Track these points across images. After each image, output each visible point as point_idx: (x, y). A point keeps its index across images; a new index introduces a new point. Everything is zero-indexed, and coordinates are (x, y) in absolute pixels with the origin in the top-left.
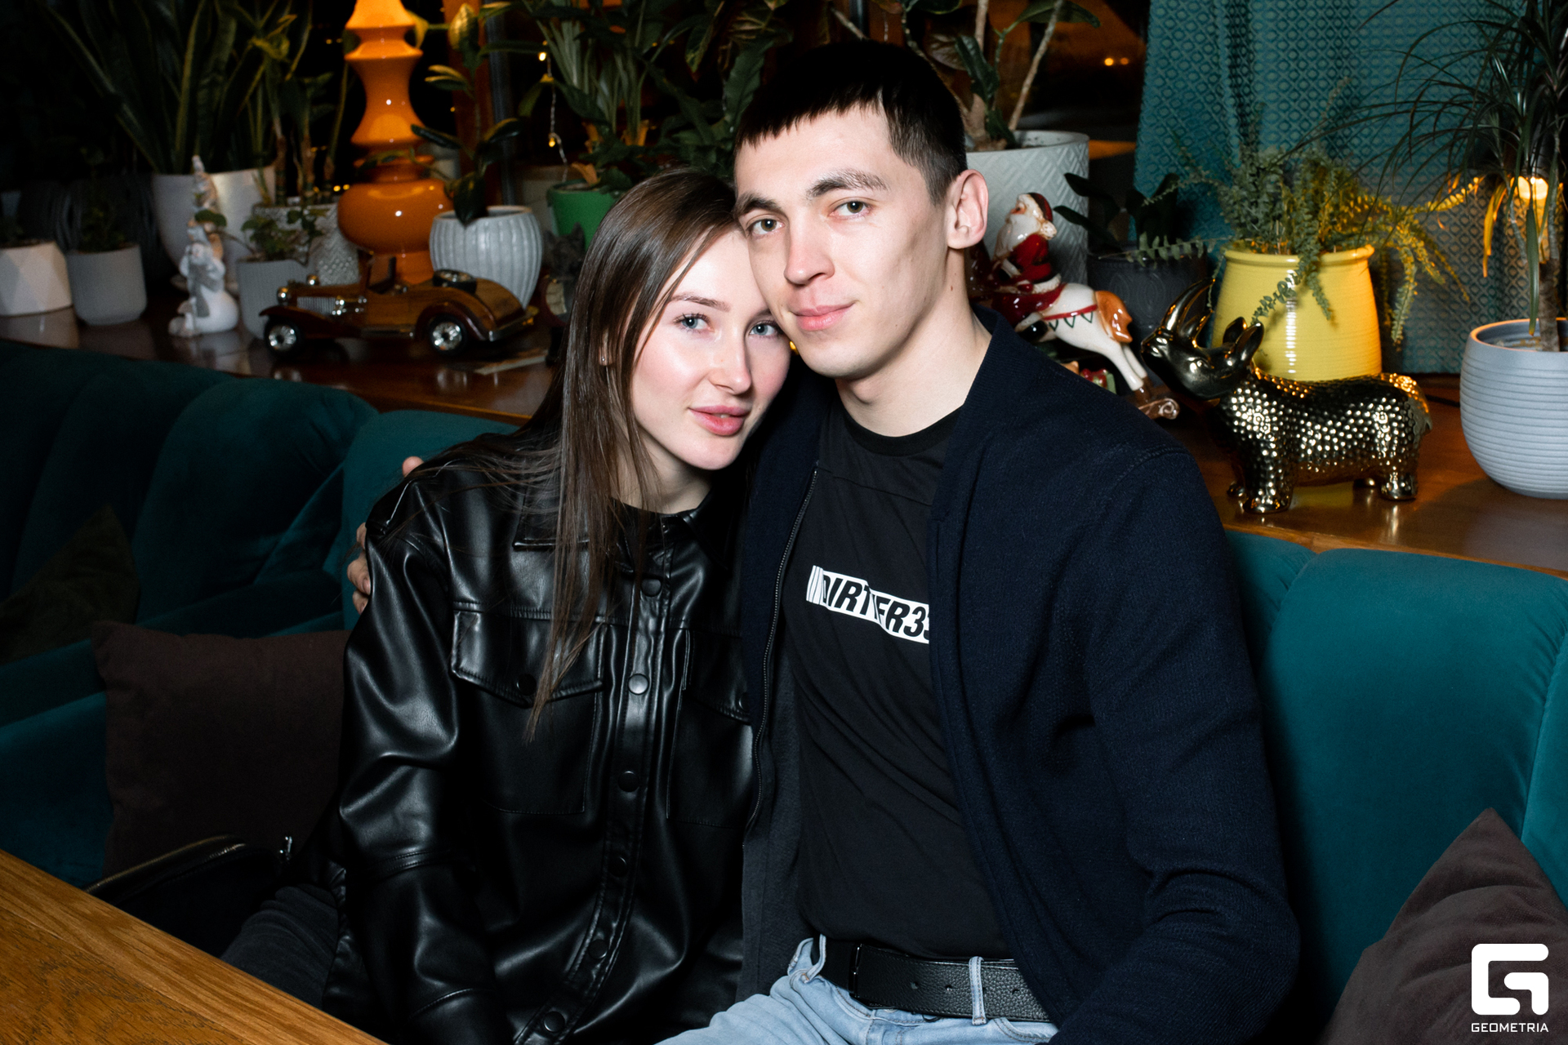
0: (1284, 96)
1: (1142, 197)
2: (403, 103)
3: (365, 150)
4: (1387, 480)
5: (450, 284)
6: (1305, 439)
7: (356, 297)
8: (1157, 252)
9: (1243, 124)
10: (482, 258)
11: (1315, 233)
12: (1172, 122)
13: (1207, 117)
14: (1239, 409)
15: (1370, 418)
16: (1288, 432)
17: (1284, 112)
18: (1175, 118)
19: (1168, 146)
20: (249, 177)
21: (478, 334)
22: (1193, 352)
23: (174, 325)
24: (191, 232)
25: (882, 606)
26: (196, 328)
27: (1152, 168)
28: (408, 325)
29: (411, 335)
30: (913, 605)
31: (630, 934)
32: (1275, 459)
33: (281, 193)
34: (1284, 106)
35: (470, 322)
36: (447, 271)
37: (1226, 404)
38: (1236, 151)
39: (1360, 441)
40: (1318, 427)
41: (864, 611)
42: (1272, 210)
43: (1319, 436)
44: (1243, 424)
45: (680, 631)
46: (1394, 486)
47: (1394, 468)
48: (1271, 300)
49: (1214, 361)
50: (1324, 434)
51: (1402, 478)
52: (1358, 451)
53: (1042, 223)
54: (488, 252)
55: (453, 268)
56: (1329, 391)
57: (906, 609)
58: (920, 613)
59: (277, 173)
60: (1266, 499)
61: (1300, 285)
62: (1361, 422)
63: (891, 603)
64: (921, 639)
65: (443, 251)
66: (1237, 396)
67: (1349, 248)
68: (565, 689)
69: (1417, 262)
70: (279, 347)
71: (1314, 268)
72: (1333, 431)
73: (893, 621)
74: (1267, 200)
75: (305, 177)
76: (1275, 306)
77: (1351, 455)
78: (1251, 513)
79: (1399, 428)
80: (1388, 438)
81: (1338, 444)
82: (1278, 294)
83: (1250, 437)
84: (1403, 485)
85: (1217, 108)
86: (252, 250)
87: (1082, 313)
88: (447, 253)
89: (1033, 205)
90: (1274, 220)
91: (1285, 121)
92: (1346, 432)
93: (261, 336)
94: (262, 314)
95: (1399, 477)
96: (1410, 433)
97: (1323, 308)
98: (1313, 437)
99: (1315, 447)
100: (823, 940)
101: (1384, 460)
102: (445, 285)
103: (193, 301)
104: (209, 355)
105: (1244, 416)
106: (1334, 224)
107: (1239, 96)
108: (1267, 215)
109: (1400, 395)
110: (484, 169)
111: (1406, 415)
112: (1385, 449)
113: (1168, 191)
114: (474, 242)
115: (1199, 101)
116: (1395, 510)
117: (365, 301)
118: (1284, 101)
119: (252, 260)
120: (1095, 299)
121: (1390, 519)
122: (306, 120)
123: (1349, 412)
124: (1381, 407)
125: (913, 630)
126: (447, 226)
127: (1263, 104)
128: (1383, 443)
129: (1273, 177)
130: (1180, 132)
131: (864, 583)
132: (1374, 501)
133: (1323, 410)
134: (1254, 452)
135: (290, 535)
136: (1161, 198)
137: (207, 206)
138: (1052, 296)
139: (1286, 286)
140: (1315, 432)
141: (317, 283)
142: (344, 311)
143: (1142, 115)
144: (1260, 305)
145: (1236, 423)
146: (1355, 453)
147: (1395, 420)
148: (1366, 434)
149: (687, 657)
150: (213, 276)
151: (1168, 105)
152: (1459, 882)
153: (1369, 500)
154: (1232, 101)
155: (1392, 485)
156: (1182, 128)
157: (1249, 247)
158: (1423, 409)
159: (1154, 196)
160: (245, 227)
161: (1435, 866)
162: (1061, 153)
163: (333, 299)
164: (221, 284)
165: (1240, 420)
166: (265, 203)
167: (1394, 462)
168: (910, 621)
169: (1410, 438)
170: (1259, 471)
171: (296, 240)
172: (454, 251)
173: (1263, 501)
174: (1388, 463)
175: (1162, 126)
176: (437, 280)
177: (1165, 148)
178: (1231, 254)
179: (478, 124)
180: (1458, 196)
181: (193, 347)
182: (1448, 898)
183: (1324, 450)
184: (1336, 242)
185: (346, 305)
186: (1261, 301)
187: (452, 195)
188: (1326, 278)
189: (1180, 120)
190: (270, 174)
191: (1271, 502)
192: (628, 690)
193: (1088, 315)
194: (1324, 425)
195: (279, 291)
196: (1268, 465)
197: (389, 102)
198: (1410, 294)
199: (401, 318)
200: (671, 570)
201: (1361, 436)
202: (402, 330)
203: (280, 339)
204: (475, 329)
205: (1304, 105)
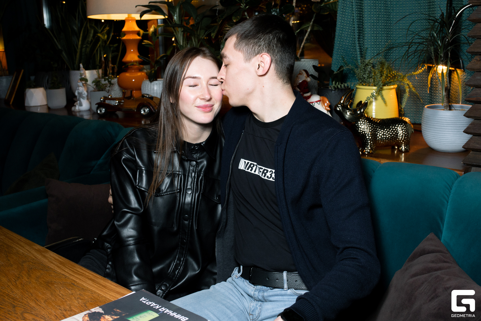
0: (373, 46)
1: (333, 72)
2: (136, 51)
3: (126, 63)
4: (401, 146)
5: (146, 97)
6: (379, 134)
7: (121, 100)
8: (337, 86)
9: (361, 54)
10: (155, 91)
11: (381, 80)
12: (342, 54)
13: (351, 53)
14: (361, 125)
15: (397, 129)
16: (374, 132)
17: (373, 50)
18: (343, 53)
19: (340, 60)
20: (95, 72)
21: (153, 110)
22: (348, 109)
23: (73, 108)
24: (79, 84)
25: (261, 170)
26: (79, 109)
27: (336, 66)
28: (135, 108)
29: (135, 110)
30: (269, 170)
31: (186, 262)
32: (370, 139)
33: (103, 75)
34: (372, 49)
35: (151, 107)
36: (146, 94)
37: (357, 124)
38: (359, 61)
39: (394, 135)
40: (382, 131)
41: (255, 171)
42: (369, 75)
43: (382, 133)
44: (362, 129)
45: (201, 177)
46: (403, 148)
47: (403, 143)
48: (369, 98)
49: (354, 112)
50: (384, 133)
51: (405, 145)
52: (393, 138)
53: (306, 77)
54: (157, 90)
55: (147, 93)
56: (385, 121)
57: (267, 171)
58: (271, 172)
59: (102, 70)
60: (368, 150)
61: (377, 94)
62: (394, 129)
63: (263, 169)
64: (271, 179)
65: (145, 89)
66: (360, 121)
67: (390, 85)
68: (169, 192)
69: (409, 87)
70: (100, 113)
71: (381, 90)
72: (386, 132)
73: (264, 174)
74: (368, 72)
75: (109, 71)
76: (370, 100)
77: (391, 139)
78: (364, 154)
79: (404, 131)
80: (402, 134)
81: (388, 135)
82: (371, 96)
83: (363, 133)
84: (406, 147)
85: (354, 50)
86: (95, 89)
87: (317, 102)
88: (146, 90)
89: (304, 72)
90: (370, 78)
91: (373, 53)
92: (390, 132)
93: (96, 111)
94: (96, 104)
95: (404, 145)
96: (408, 133)
97: (383, 101)
98: (381, 133)
99: (381, 136)
100: (241, 267)
101: (400, 141)
102: (145, 98)
103: (78, 102)
104: (82, 116)
105: (362, 127)
106: (386, 79)
107: (360, 46)
108: (368, 77)
109: (405, 123)
110: (156, 68)
111: (407, 128)
112: (401, 137)
113: (341, 70)
114: (153, 87)
115: (349, 48)
116: (403, 154)
117: (123, 101)
118: (373, 47)
119: (94, 91)
120: (320, 98)
121: (402, 157)
122: (110, 56)
123: (391, 127)
124: (400, 126)
125: (269, 177)
126: (146, 83)
127: (367, 48)
128: (400, 135)
129: (370, 67)
130: (344, 56)
131: (255, 164)
132: (397, 153)
133: (384, 126)
134: (364, 137)
135: (100, 161)
136: (339, 72)
137: (83, 77)
138: (309, 97)
139: (374, 94)
140: (382, 132)
141: (111, 97)
142: (118, 104)
143: (334, 51)
144: (366, 99)
145: (360, 129)
146: (392, 138)
147: (403, 129)
148: (395, 133)
149: (203, 184)
150: (84, 96)
151: (341, 49)
152: (424, 252)
153: (396, 152)
154: (358, 47)
155: (402, 147)
156: (344, 55)
157: (363, 85)
158: (411, 127)
159: (337, 71)
160: (93, 82)
161: (417, 248)
162: (311, 63)
163: (115, 101)
164: (86, 98)
165: (361, 128)
166: (99, 77)
167: (403, 141)
168: (268, 174)
169: (408, 135)
170: (366, 142)
171: (106, 86)
172: (148, 89)
173: (367, 151)
174: (402, 141)
175: (339, 54)
176: (143, 96)
177: (340, 61)
178: (358, 86)
179: (155, 56)
180: (421, 70)
181: (78, 114)
182: (420, 257)
183: (384, 137)
184: (386, 84)
185: (118, 102)
186: (367, 98)
187: (148, 74)
188: (384, 92)
189: (344, 53)
190: (100, 71)
191: (369, 151)
192: (186, 192)
193: (318, 103)
194: (384, 130)
195: (101, 98)
196: (368, 141)
197: (132, 50)
198: (407, 96)
199: (133, 106)
200: (199, 159)
201: (394, 133)
202: (133, 109)
203: (101, 111)
204: (152, 109)
205: (378, 49)
